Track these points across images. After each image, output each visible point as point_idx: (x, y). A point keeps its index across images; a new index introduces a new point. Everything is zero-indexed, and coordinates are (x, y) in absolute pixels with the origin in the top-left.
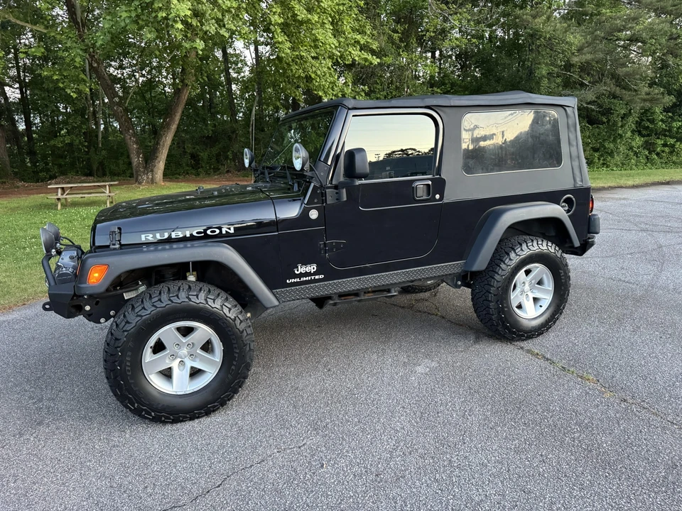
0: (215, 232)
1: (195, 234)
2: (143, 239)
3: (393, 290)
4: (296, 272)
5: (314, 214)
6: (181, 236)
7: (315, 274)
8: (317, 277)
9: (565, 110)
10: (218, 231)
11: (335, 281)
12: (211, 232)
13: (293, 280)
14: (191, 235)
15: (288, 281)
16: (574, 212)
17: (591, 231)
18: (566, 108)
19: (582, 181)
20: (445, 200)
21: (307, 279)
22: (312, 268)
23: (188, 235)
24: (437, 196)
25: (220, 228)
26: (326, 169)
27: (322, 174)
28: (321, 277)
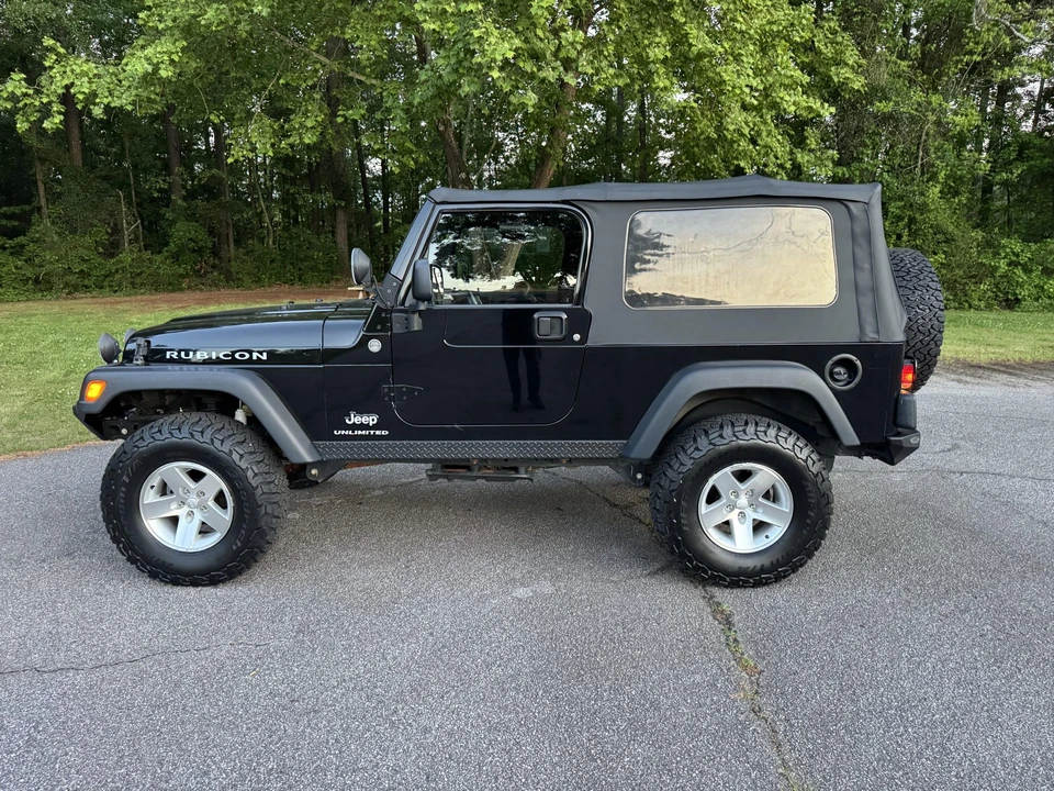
0: (244, 356)
1: (221, 356)
2: (168, 357)
3: (522, 470)
4: (348, 421)
5: (375, 346)
6: (207, 357)
7: (375, 427)
8: (378, 433)
9: (847, 207)
10: (247, 356)
11: (405, 443)
12: (240, 356)
13: (343, 432)
14: (218, 358)
15: (335, 432)
16: (858, 385)
17: (898, 422)
18: (851, 205)
19: (878, 332)
20: (590, 343)
21: (364, 432)
22: (372, 420)
23: (214, 357)
24: (577, 337)
25: (250, 352)
26: (395, 284)
27: (389, 291)
28: (386, 433)
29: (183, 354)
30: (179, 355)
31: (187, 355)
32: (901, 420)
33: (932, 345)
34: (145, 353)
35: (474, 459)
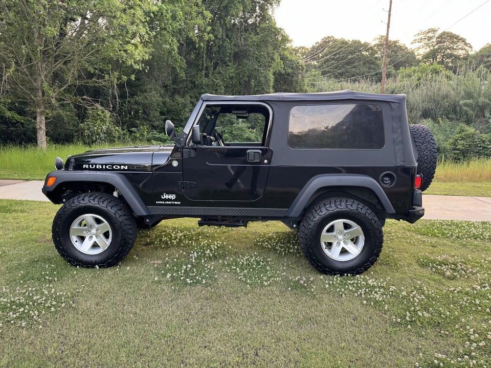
1: (107, 167)
2: (84, 167)
4: (162, 197)
5: (175, 164)
7: (174, 200)
8: (176, 203)
9: (390, 105)
10: (119, 167)
11: (188, 207)
12: (116, 167)
13: (160, 202)
15: (157, 202)
16: (395, 186)
17: (414, 203)
19: (404, 162)
20: (272, 165)
21: (169, 203)
22: (173, 197)
23: (104, 168)
24: (266, 161)
26: (185, 136)
27: (182, 139)
28: (179, 203)
29: (91, 166)
30: (89, 166)
31: (92, 166)
32: (415, 202)
33: (431, 168)
34: (74, 165)
35: (218, 215)
